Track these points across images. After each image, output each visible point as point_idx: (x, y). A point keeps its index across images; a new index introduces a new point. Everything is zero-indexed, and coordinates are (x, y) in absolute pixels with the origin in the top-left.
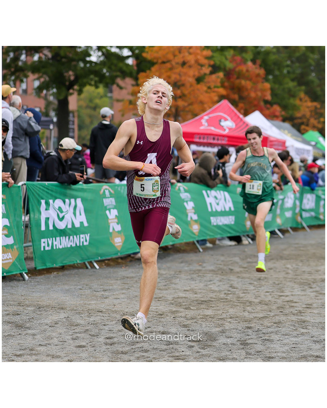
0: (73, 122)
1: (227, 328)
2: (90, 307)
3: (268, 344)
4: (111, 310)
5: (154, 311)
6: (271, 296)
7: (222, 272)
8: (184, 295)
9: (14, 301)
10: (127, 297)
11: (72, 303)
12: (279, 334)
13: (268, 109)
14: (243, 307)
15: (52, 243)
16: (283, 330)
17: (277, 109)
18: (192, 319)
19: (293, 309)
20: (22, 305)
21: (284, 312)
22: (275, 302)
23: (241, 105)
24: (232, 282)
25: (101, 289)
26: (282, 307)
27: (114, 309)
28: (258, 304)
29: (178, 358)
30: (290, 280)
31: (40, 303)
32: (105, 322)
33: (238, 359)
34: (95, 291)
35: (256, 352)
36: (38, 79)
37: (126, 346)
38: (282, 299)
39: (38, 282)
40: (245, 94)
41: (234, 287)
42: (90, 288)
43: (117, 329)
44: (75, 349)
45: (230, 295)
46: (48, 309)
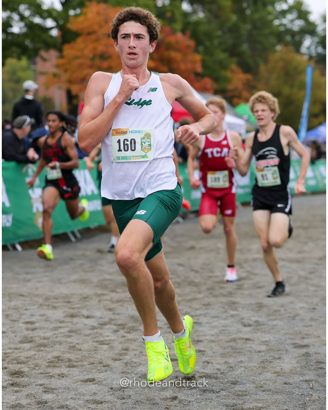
13: (199, 81)
17: (208, 82)
29: (102, 343)
37: (48, 331)
38: (212, 280)
42: (12, 271)
43: (39, 314)
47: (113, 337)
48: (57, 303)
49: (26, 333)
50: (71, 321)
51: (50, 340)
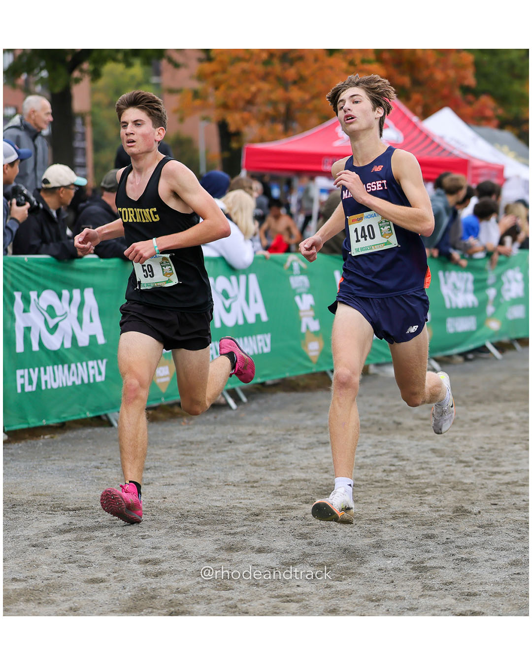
0: (83, 134)
1: (386, 539)
3: (467, 568)
4: (157, 507)
5: (242, 508)
6: (475, 474)
7: (380, 429)
8: (303, 476)
10: (191, 481)
11: (80, 495)
12: (489, 547)
13: (470, 103)
14: (420, 497)
15: (39, 378)
16: (498, 540)
17: (487, 103)
19: (517, 500)
21: (500, 505)
22: (483, 485)
23: (416, 97)
24: (400, 448)
26: (496, 496)
27: (163, 506)
28: (450, 489)
29: (288, 599)
30: (514, 441)
31: (15, 496)
32: (144, 532)
33: (407, 598)
35: (443, 584)
37: (186, 578)
38: (497, 479)
40: (424, 74)
41: (402, 457)
42: (117, 466)
43: (168, 545)
44: (83, 585)
45: (394, 474)
46: (32, 509)
47: (308, 588)
49: (143, 581)
50: (229, 558)
51: (190, 595)
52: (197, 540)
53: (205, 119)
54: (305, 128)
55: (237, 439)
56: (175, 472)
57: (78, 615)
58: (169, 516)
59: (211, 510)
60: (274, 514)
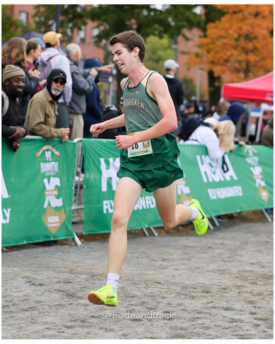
2: (147, 277)
4: (170, 282)
5: (217, 285)
8: (250, 269)
9: (65, 268)
10: (188, 268)
11: (128, 272)
18: (259, 295)
20: (73, 272)
25: (159, 258)
27: (173, 281)
29: (242, 337)
31: (93, 271)
32: (163, 295)
34: (153, 260)
36: (98, 27)
37: (186, 321)
39: (91, 248)
42: (148, 257)
43: (176, 303)
44: (130, 322)
46: (102, 278)
48: (195, 292)
50: (210, 312)
51: (188, 331)
52: (192, 301)
53: (201, 69)
54: (255, 76)
55: (214, 246)
56: (179, 262)
57: (128, 338)
58: (176, 287)
59: (199, 285)
60: (235, 289)
